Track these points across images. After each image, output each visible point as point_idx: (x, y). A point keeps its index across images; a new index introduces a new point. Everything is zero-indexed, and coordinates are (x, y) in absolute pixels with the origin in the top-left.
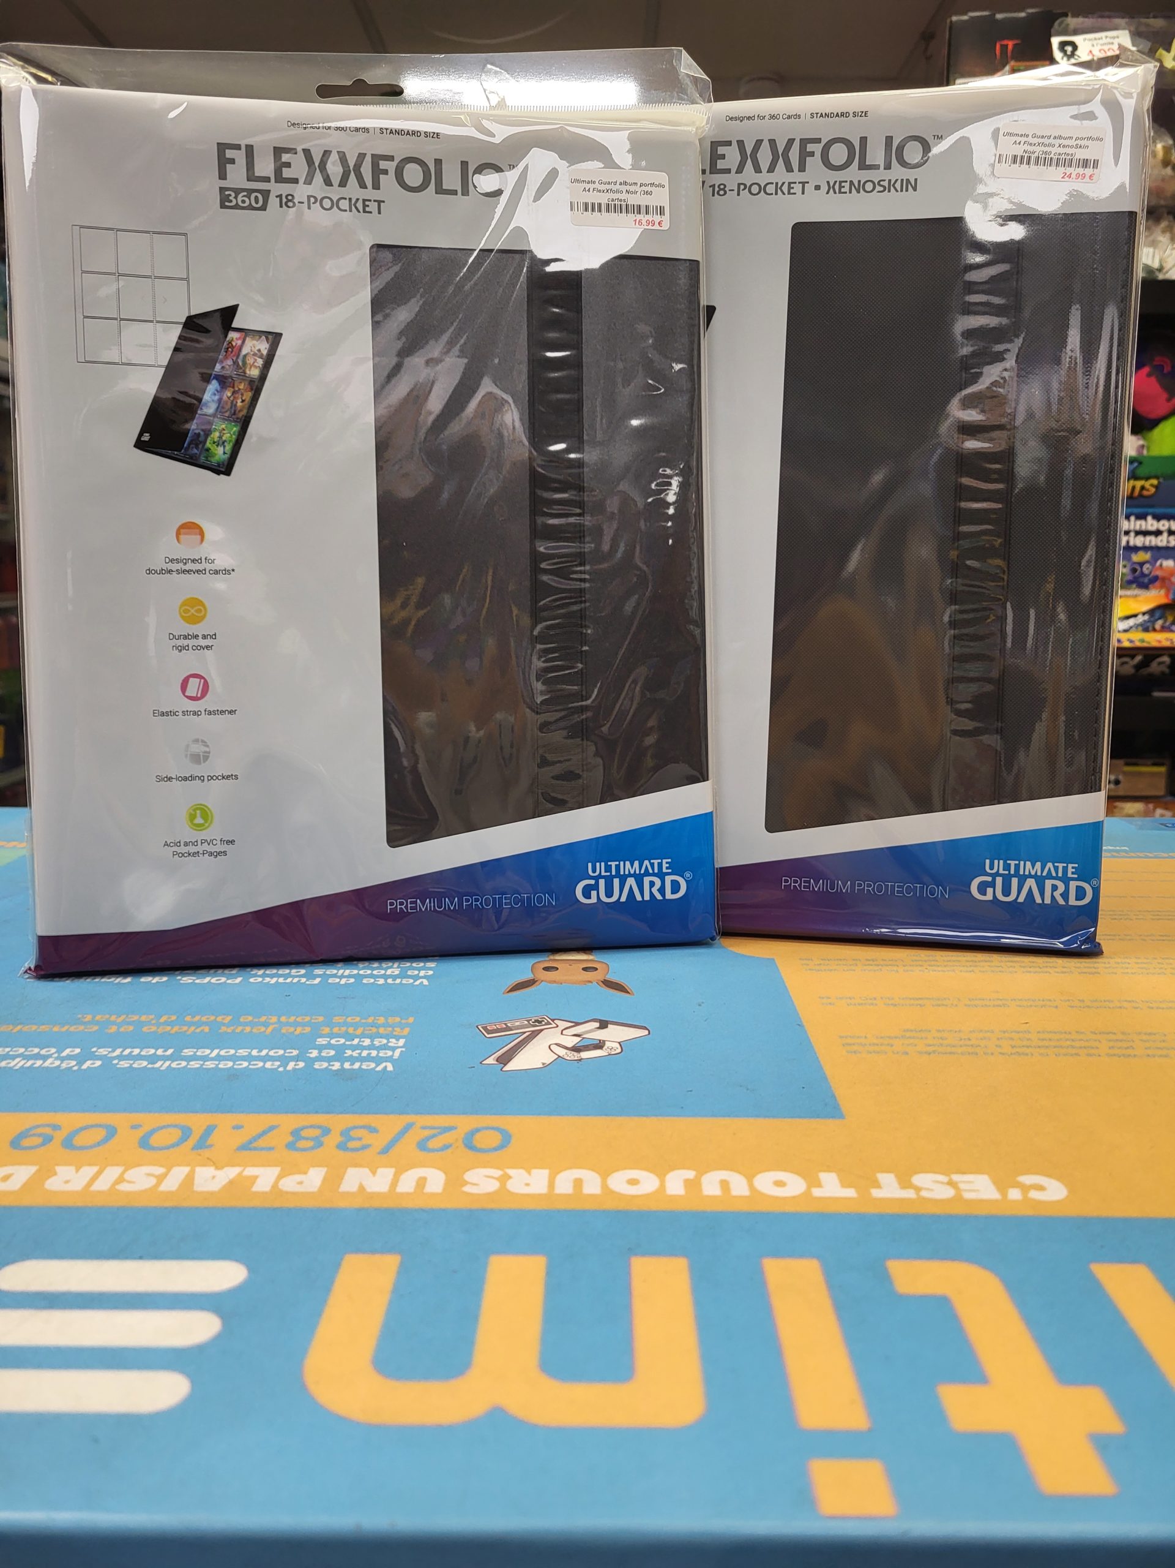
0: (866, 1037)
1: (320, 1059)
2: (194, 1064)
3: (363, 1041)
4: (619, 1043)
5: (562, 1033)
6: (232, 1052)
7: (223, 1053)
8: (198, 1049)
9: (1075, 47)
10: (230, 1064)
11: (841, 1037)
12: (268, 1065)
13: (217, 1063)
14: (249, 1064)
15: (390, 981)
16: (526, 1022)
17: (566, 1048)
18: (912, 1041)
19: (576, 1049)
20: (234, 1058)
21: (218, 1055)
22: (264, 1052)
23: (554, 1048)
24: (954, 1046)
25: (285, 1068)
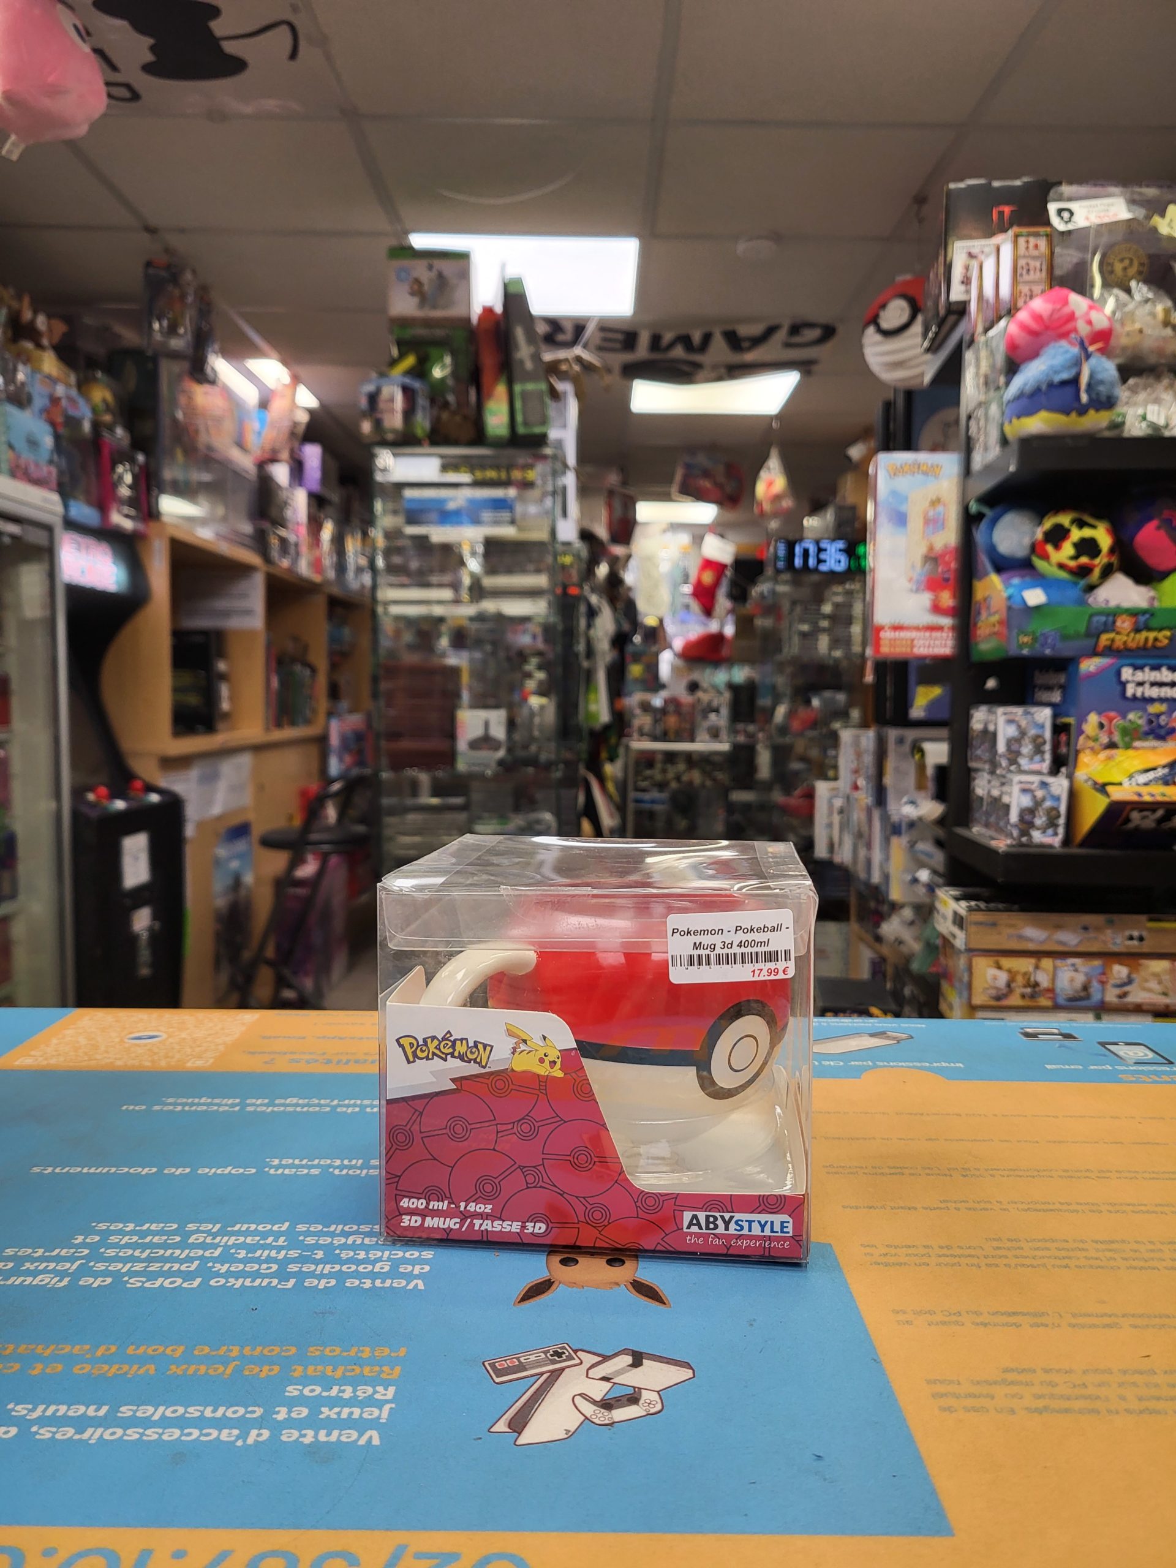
0: (959, 1384)
1: (290, 1423)
2: (133, 1434)
3: (344, 1391)
4: (658, 1392)
5: (587, 1377)
6: (181, 1410)
7: (168, 1413)
8: (138, 1406)
9: (1072, 214)
10: (177, 1433)
11: (929, 1382)
12: (225, 1435)
13: (160, 1431)
14: (201, 1434)
15: (378, 1283)
16: (543, 1356)
17: (594, 1402)
18: (1015, 1389)
19: (607, 1404)
20: (182, 1423)
21: (163, 1416)
22: (221, 1411)
23: (578, 1400)
24: (1068, 1399)
25: (244, 1441)
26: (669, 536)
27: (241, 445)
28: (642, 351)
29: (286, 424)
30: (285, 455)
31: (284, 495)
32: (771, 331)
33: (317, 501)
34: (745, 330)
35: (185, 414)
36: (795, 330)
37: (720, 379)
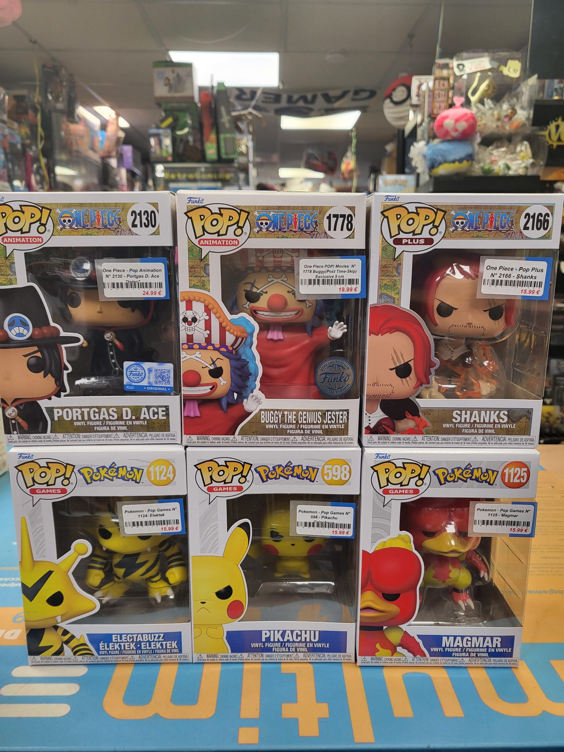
9: (463, 66)
26: (304, 184)
27: (93, 149)
28: (284, 103)
29: (115, 138)
30: (114, 154)
31: (114, 172)
32: (344, 94)
33: (132, 174)
34: (332, 93)
35: (65, 134)
36: (356, 92)
37: (322, 115)
